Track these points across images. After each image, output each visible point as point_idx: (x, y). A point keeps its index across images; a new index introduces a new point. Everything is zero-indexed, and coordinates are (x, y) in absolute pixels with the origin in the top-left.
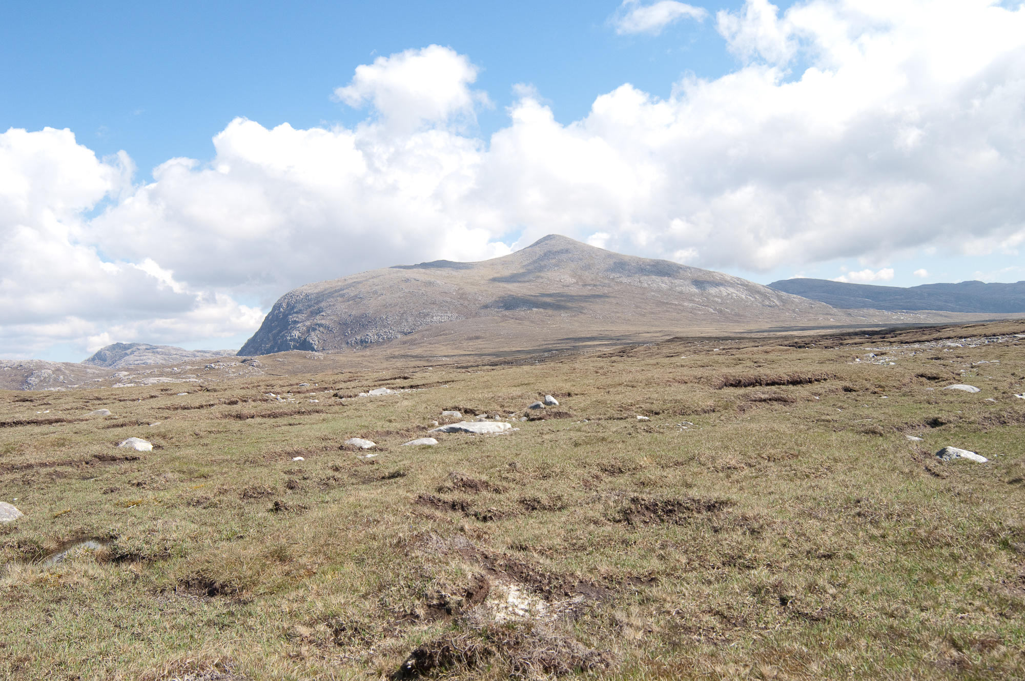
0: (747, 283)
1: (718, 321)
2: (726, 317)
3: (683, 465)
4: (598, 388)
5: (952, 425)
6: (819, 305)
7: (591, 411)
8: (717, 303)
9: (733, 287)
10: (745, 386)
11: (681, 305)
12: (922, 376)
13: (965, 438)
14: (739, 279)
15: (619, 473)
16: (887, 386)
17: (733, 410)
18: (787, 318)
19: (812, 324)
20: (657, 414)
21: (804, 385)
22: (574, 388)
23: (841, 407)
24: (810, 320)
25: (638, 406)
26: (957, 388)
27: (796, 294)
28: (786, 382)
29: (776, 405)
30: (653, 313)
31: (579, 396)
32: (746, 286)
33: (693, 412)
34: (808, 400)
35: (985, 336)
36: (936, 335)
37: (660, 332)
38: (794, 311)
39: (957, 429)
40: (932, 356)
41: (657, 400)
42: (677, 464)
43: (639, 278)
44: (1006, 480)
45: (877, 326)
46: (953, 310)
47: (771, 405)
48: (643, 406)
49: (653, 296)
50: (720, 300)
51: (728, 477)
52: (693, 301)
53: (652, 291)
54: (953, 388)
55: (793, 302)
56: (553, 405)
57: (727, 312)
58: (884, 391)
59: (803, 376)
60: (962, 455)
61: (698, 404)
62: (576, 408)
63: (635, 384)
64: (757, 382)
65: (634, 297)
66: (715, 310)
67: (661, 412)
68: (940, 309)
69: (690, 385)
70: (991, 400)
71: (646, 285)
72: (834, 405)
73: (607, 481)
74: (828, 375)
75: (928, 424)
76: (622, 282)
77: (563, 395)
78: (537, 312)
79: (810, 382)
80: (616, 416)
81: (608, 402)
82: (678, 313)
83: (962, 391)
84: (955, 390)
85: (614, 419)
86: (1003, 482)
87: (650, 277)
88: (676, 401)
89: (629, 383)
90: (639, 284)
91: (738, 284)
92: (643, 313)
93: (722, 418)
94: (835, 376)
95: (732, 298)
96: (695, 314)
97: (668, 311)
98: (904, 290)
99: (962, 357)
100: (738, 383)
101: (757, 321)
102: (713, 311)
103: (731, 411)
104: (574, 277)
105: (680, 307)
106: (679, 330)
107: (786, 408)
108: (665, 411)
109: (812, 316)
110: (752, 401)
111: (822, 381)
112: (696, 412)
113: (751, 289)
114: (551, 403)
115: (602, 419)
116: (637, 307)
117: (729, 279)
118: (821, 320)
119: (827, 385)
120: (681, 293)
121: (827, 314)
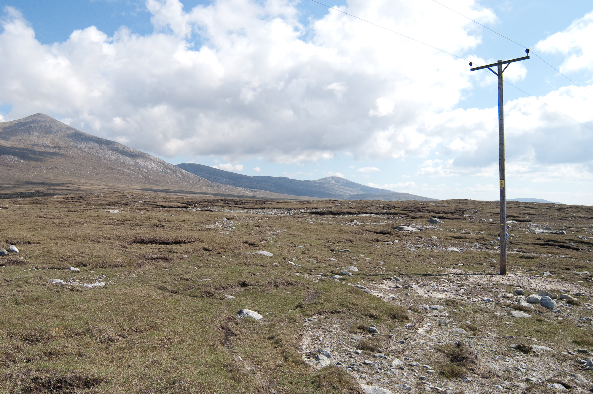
0: (164, 162)
1: (144, 183)
2: (149, 181)
3: (81, 335)
4: (50, 239)
5: (252, 287)
6: (203, 180)
7: (40, 260)
8: (145, 172)
9: (155, 163)
10: (147, 243)
11: (122, 171)
12: (246, 243)
13: (256, 297)
14: (159, 159)
15: (36, 341)
16: (227, 248)
17: (134, 266)
18: (185, 186)
19: (198, 191)
20: (85, 265)
21: (181, 245)
22: (33, 237)
23: (197, 266)
24: (197, 188)
25: (73, 258)
26: (262, 253)
27: (191, 172)
28: (171, 242)
29: (161, 263)
30: (104, 173)
31: (36, 245)
32: (163, 164)
33: (108, 266)
34: (181, 259)
35: (286, 209)
36: (262, 206)
37: (107, 186)
38: (189, 182)
39: (254, 290)
40: (256, 225)
41: (86, 255)
42: (78, 334)
43: (97, 151)
44: (267, 337)
45: (234, 196)
46: (273, 191)
47: (158, 262)
48: (77, 259)
49: (105, 163)
50: (146, 171)
51: (107, 348)
52: (130, 169)
53: (105, 159)
54: (260, 253)
55: (189, 177)
56: (15, 253)
57: (150, 178)
58: (225, 251)
59: (181, 239)
60: (250, 315)
61: (112, 260)
62: (31, 256)
63: (75, 238)
64: (154, 241)
65: (92, 162)
66: (143, 176)
67: (88, 264)
68: (267, 190)
69: (112, 241)
70: (277, 264)
71: (101, 155)
72: (194, 264)
73: (25, 350)
74: (195, 239)
75: (240, 285)
76: (85, 151)
77: (25, 243)
78: (23, 163)
79: (185, 242)
80: (56, 266)
81: (55, 253)
82: (120, 175)
83: (264, 255)
84: (261, 254)
85: (55, 269)
86: (265, 338)
88: (99, 256)
89: (72, 237)
90: (96, 154)
91: (158, 162)
92: (97, 173)
93: (125, 273)
94: (200, 240)
95: (154, 170)
96: (130, 177)
97: (113, 173)
98: (250, 177)
99: (271, 226)
100: (143, 241)
101: (167, 186)
102: (141, 177)
103: (132, 267)
104: (53, 144)
105: (121, 172)
106: (119, 185)
107: (166, 265)
108: (91, 264)
109: (199, 186)
110: (147, 259)
111: (192, 243)
112: (110, 266)
113: (166, 166)
114: (13, 251)
115: (46, 268)
116: (94, 168)
117: (153, 158)
118: (204, 189)
119: (194, 246)
120: (123, 163)
121: (207, 186)
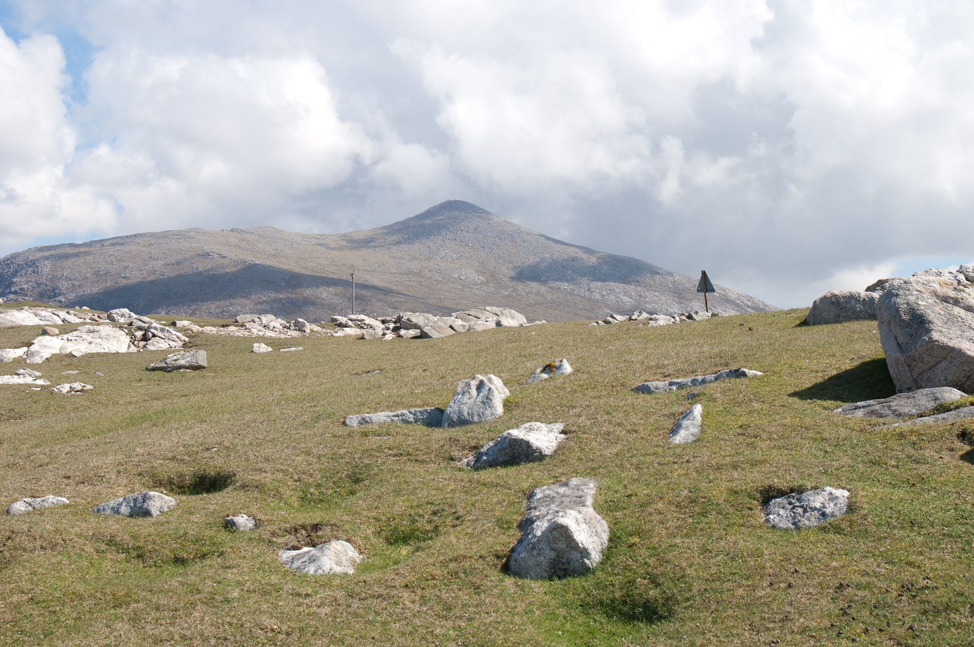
87: (606, 283)
